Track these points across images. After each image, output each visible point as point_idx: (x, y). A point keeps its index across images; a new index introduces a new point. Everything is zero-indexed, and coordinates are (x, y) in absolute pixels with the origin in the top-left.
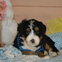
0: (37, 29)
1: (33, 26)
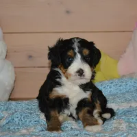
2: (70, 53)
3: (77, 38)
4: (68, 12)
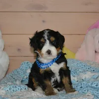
0: (53, 39)
1: (48, 36)
3: (47, 30)
4: (44, 21)
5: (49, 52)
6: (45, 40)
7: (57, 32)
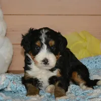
2: (38, 43)
5: (46, 62)
6: (42, 44)
7: (59, 33)
